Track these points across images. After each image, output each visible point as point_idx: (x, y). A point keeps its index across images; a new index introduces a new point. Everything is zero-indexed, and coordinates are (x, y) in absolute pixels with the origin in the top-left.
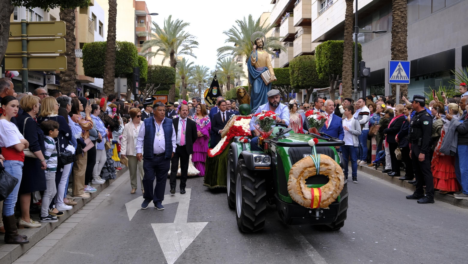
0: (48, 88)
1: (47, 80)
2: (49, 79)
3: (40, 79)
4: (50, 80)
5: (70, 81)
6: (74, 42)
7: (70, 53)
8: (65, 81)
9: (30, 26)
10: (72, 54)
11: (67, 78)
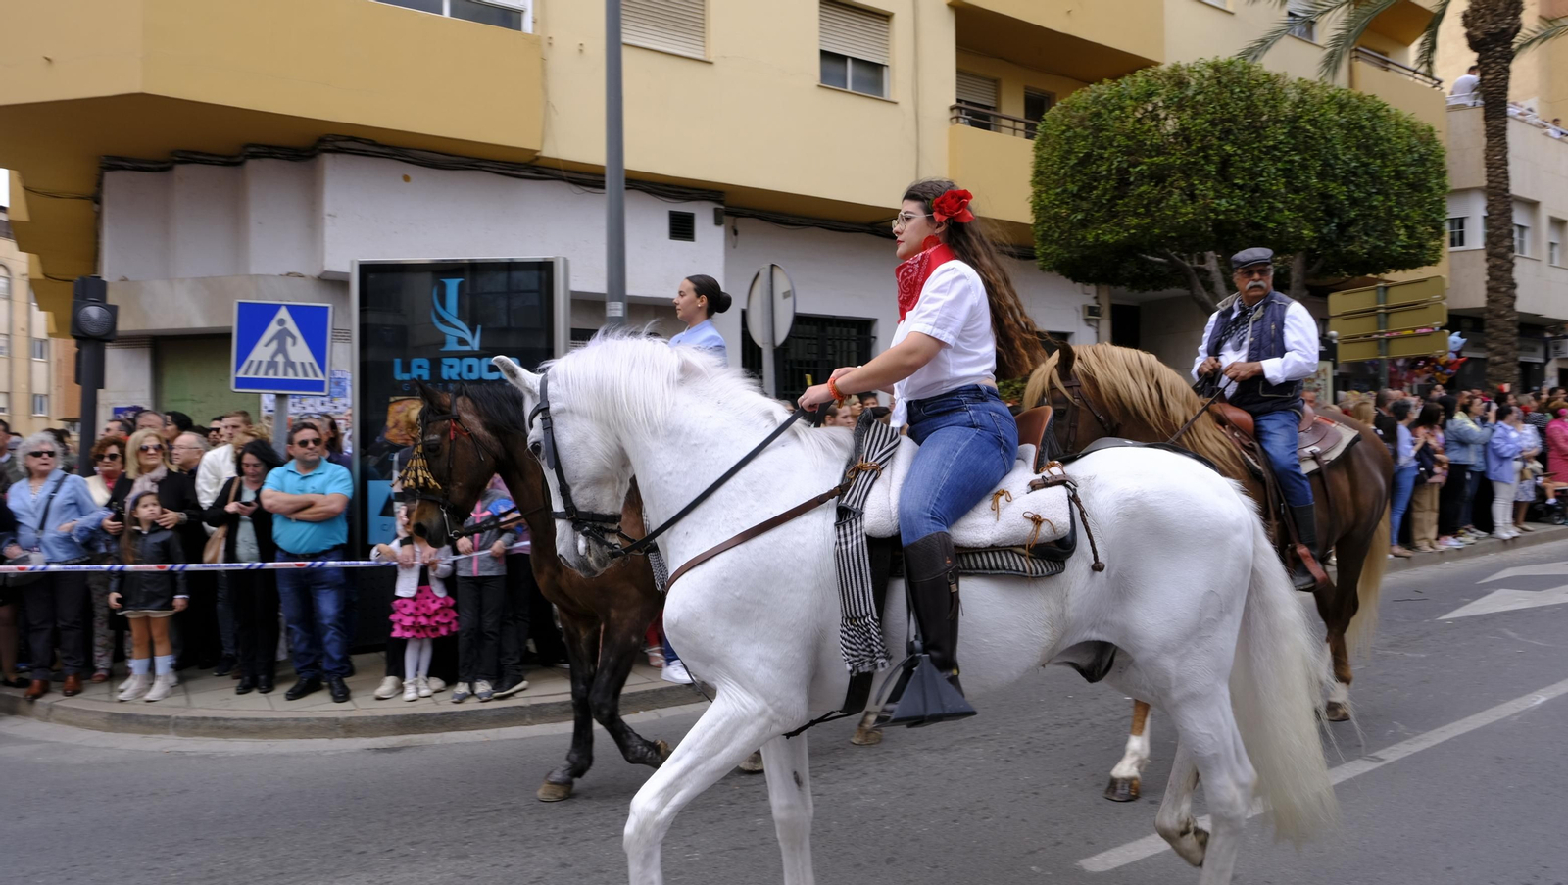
0: (1560, 366)
1: (1552, 350)
2: (1557, 348)
3: (1533, 350)
4: (1560, 349)
5: (1505, 362)
6: (1511, 291)
7: (1503, 312)
8: (1495, 364)
9: (1391, 290)
10: (1508, 314)
11: (1498, 358)
